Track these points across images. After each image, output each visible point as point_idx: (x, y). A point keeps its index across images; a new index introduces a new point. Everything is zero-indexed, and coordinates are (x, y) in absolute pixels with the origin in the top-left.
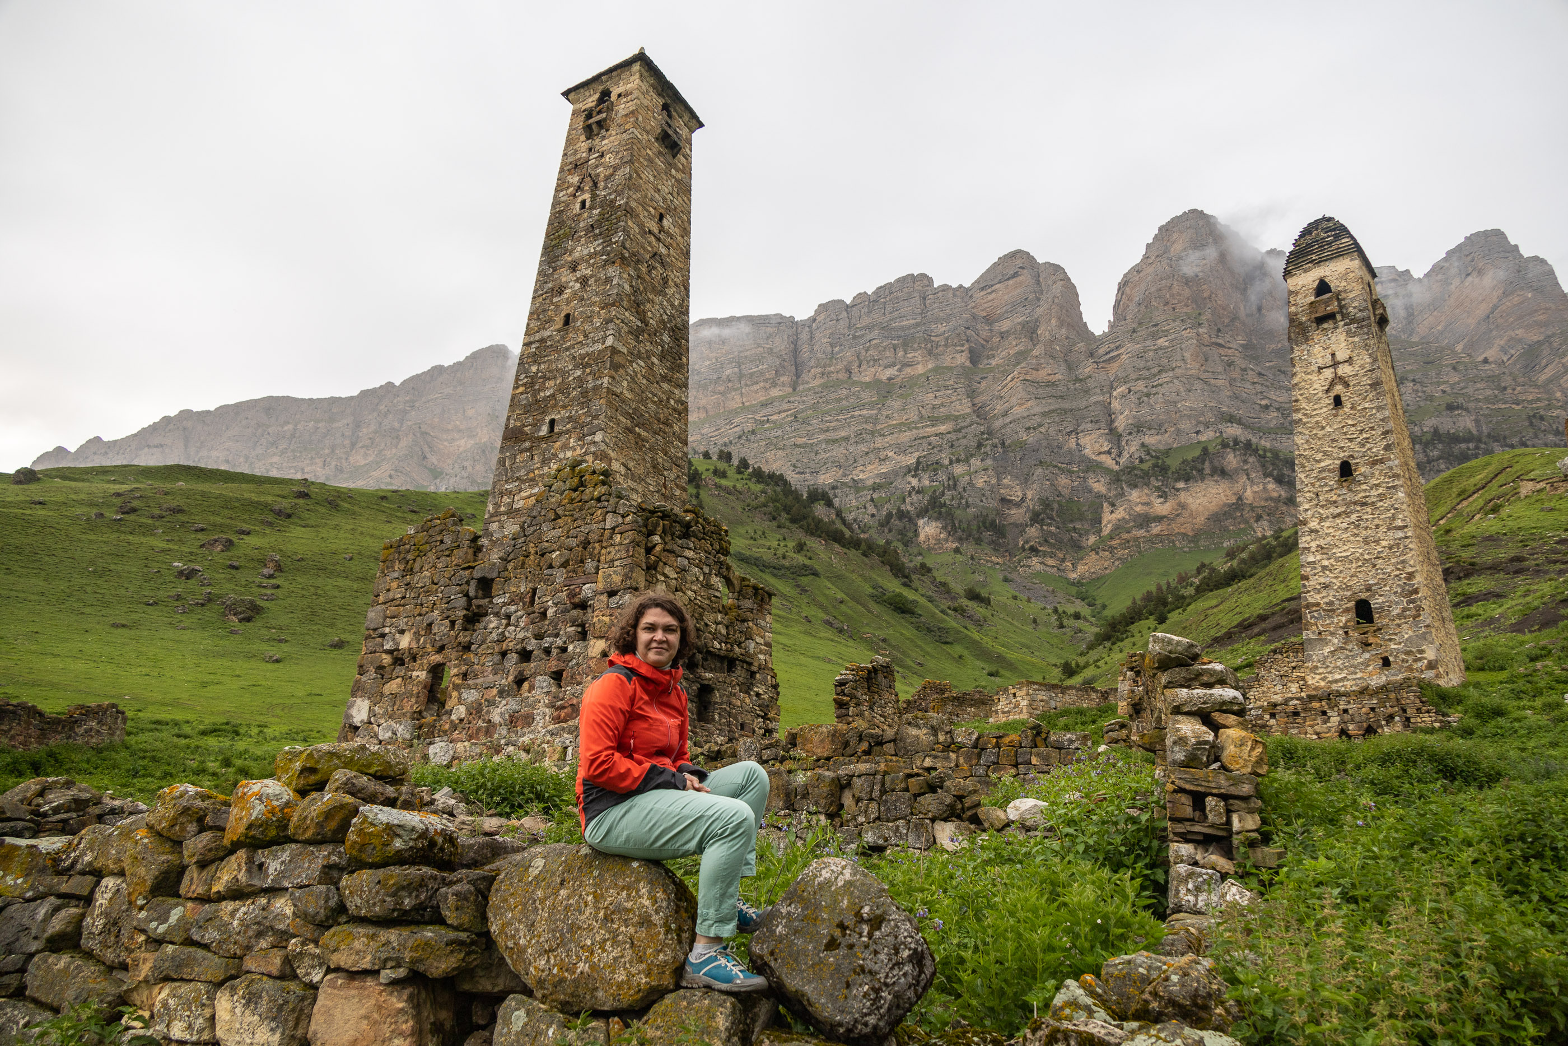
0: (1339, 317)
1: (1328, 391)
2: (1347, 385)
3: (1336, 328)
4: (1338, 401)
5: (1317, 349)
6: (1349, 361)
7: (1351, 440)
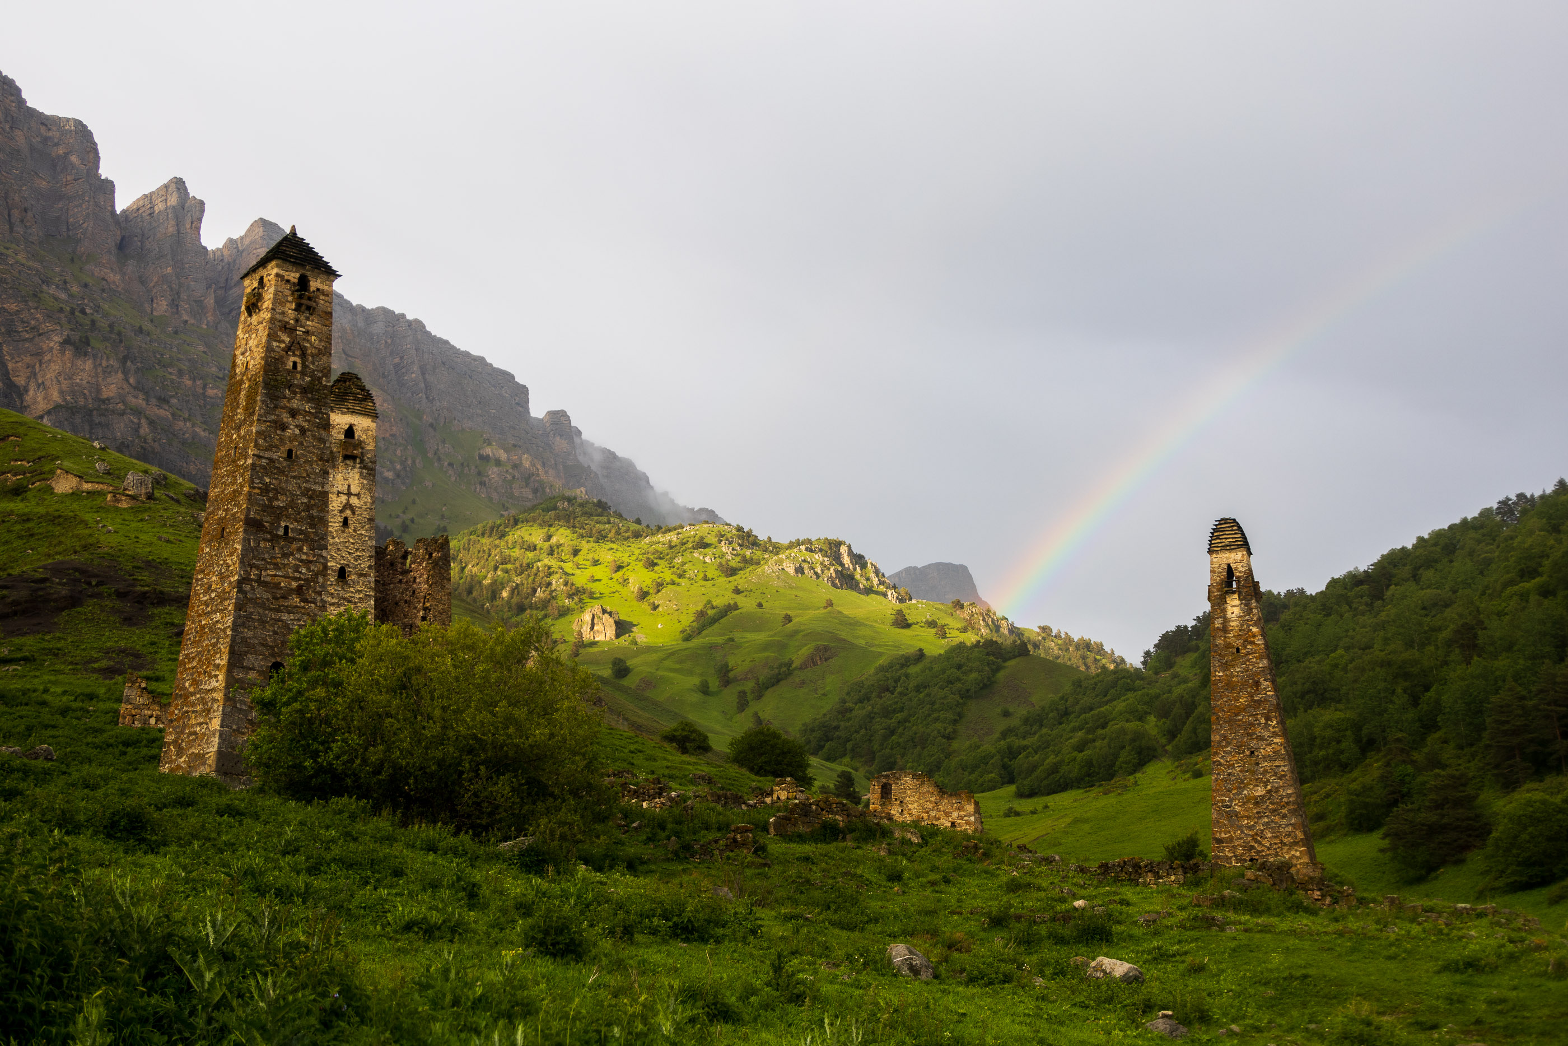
0: (358, 460)
1: (341, 512)
2: (354, 513)
3: (354, 467)
4: (345, 522)
5: (339, 477)
6: (358, 495)
7: (350, 553)
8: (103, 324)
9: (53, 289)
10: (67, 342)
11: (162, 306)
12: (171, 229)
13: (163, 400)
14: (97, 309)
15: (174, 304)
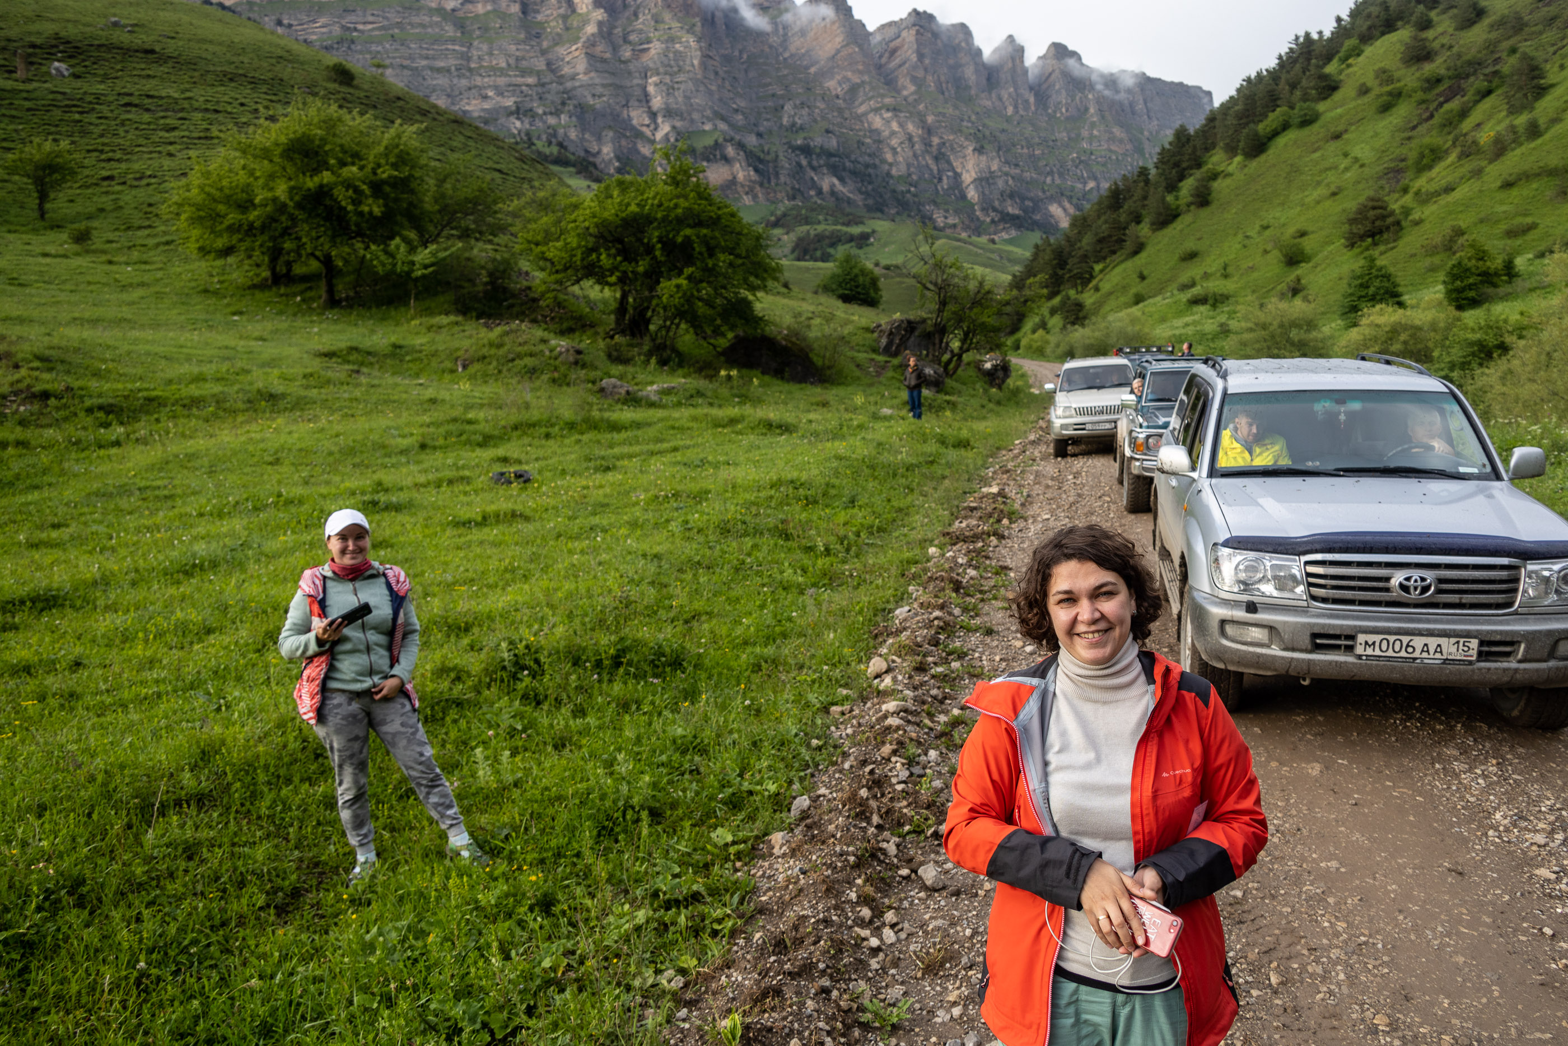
8: (987, 133)
9: (965, 124)
10: (975, 150)
11: (1010, 111)
12: (1010, 65)
13: (1017, 165)
14: (984, 126)
15: (1016, 107)
